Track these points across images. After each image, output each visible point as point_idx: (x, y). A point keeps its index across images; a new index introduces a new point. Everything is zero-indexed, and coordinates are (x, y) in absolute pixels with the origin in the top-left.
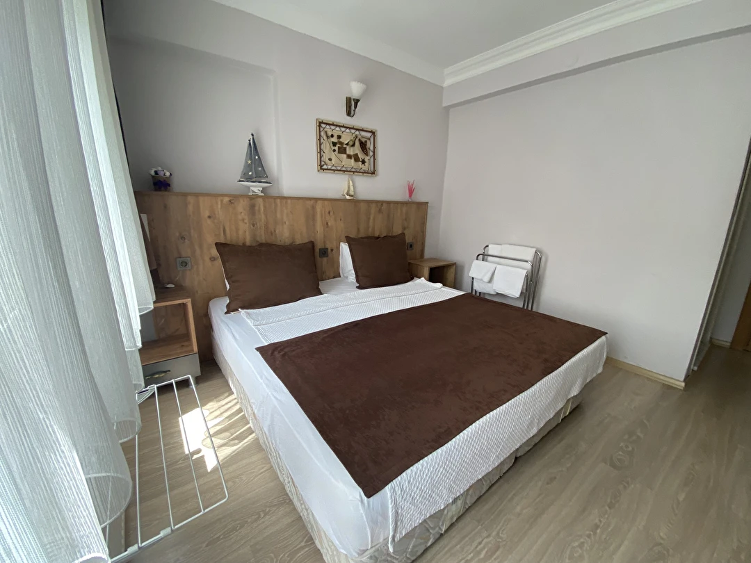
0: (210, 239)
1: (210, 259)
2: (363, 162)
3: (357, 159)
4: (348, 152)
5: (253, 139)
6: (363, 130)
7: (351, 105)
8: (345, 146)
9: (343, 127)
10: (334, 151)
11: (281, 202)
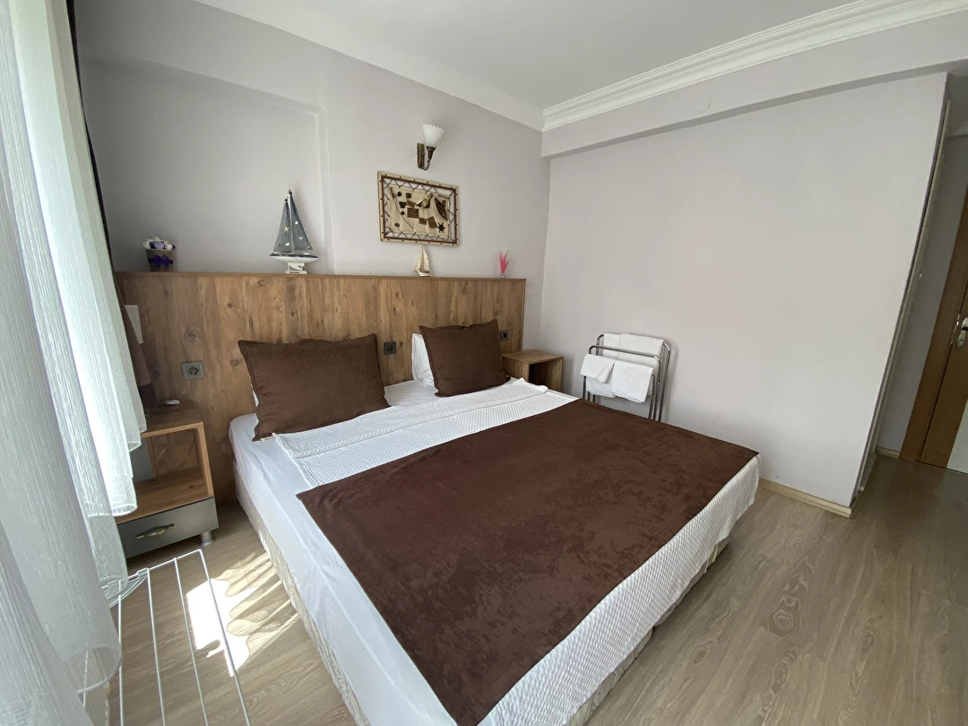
0: (231, 336)
1: (231, 362)
2: (442, 228)
3: (432, 224)
4: (421, 215)
5: (291, 197)
6: (440, 187)
7: (425, 155)
8: (416, 207)
9: (414, 182)
10: (403, 213)
11: (330, 282)
